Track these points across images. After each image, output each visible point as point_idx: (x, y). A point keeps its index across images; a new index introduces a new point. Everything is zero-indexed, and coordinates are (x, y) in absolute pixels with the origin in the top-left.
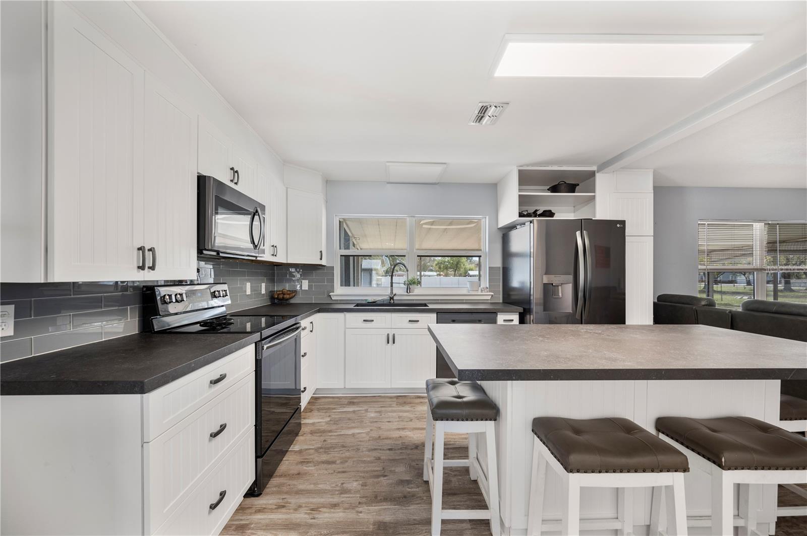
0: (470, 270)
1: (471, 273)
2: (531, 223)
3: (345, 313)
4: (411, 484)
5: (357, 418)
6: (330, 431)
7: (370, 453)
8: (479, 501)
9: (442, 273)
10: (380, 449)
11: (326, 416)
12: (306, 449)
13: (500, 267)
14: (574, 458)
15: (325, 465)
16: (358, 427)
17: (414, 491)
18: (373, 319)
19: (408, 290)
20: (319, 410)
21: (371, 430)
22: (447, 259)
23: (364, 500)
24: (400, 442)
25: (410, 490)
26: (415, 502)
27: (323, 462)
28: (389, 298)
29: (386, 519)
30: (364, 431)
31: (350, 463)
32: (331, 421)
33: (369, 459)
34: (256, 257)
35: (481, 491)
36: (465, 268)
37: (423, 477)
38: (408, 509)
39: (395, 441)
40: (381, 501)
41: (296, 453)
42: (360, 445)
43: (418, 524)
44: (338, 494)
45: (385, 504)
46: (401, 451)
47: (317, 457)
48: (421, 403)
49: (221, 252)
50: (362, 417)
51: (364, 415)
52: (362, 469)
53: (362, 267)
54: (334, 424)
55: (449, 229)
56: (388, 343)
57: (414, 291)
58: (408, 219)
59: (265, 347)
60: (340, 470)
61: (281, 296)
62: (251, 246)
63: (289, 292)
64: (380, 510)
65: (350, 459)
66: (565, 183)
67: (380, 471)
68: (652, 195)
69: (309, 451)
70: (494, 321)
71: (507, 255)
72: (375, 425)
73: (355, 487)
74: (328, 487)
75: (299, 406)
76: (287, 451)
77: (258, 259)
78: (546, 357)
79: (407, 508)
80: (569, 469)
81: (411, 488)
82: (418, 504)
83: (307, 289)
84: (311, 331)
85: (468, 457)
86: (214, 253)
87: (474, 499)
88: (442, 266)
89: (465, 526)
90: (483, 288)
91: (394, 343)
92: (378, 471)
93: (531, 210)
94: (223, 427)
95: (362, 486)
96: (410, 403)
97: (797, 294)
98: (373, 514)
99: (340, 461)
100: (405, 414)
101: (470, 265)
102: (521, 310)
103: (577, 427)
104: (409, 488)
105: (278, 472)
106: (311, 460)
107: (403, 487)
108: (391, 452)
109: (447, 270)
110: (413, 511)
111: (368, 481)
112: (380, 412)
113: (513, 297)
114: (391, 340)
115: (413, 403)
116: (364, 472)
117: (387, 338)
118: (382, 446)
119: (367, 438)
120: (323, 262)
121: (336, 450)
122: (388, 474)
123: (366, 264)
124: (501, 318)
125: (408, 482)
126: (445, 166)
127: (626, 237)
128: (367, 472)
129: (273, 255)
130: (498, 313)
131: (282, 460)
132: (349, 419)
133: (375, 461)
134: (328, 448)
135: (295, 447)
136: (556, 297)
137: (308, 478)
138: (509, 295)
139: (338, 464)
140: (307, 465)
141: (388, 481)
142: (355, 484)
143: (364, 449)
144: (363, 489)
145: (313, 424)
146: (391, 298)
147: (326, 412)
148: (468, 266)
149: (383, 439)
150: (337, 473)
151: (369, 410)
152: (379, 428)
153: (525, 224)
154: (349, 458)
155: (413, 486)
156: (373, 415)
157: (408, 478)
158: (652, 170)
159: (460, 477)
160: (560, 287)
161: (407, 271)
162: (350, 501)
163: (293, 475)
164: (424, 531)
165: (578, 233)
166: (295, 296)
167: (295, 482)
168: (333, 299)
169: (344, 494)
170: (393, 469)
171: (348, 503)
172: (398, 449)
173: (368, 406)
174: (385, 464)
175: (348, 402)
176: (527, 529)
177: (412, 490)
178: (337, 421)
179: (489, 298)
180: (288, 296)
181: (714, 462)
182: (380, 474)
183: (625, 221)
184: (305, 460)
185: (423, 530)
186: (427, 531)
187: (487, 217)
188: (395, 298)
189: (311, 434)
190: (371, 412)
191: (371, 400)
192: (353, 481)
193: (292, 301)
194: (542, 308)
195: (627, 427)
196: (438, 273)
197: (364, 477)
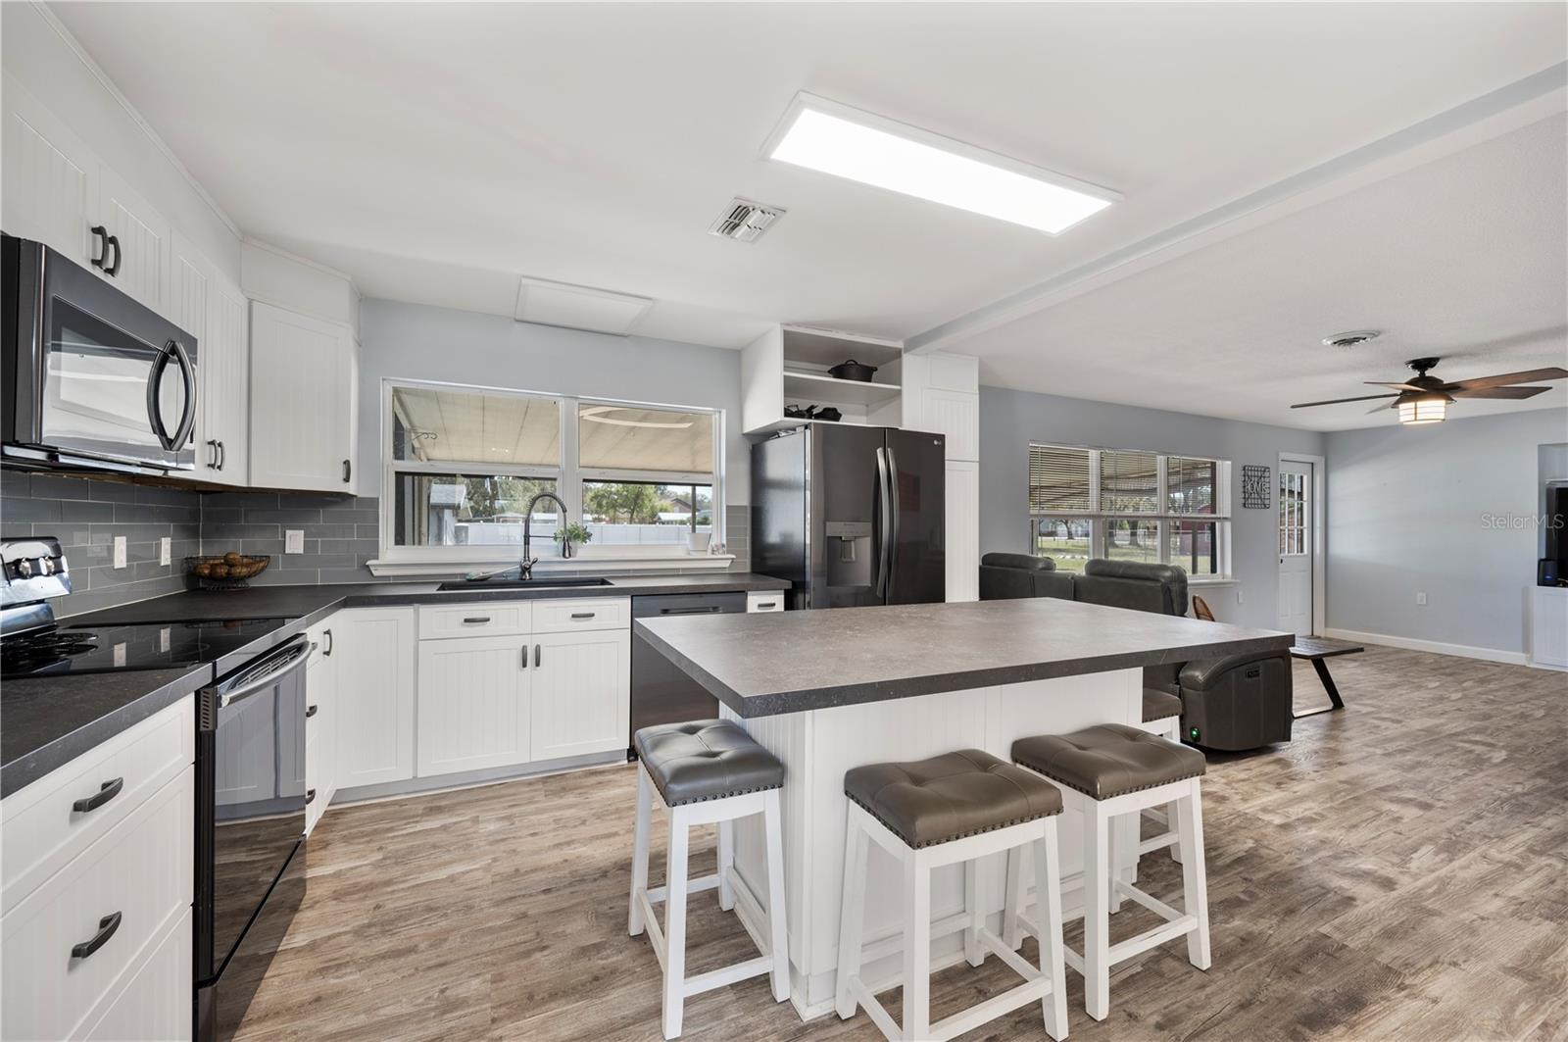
0: (661, 511)
1: (664, 516)
2: (806, 428)
3: (416, 605)
4: (605, 949)
5: (454, 840)
6: (388, 883)
7: (501, 910)
8: (744, 946)
9: (604, 516)
10: (524, 896)
11: (372, 851)
12: (329, 938)
13: (746, 507)
14: (923, 824)
15: (391, 961)
16: (460, 860)
17: (613, 963)
18: (487, 616)
19: (566, 551)
20: (347, 840)
21: (495, 860)
22: (615, 487)
23: (503, 1010)
24: (567, 872)
25: (604, 962)
26: (620, 983)
27: (383, 957)
28: (520, 570)
29: (562, 1035)
30: (477, 866)
31: (454, 941)
32: (385, 858)
33: (499, 923)
34: (166, 469)
35: (743, 927)
36: (652, 507)
37: (627, 929)
38: (606, 1002)
39: (555, 871)
40: (544, 1001)
41: (299, 951)
42: (474, 897)
43: (634, 1024)
44: (434, 1017)
45: (553, 1005)
46: (572, 889)
47: (362, 950)
48: (600, 783)
49: (63, 454)
50: (468, 836)
51: (472, 830)
52: (485, 948)
53: (431, 501)
54: (396, 863)
55: (640, 428)
56: (524, 665)
57: (576, 552)
58: (562, 403)
59: (225, 700)
60: (432, 963)
61: (223, 571)
62: (155, 440)
63: (245, 560)
64: (544, 1022)
65: (455, 933)
66: (856, 363)
67: (531, 940)
68: (977, 397)
69: (335, 941)
70: (742, 608)
71: (759, 484)
72: (502, 847)
73: (475, 990)
74: (405, 1008)
75: (301, 839)
76: (272, 955)
77: (171, 474)
78: (874, 661)
79: (604, 999)
80: (914, 843)
81: (606, 959)
82: (625, 985)
83: (302, 552)
84: (327, 653)
85: (716, 868)
86: (41, 456)
87: (733, 945)
88: (604, 502)
89: (724, 998)
90: (716, 546)
91: (538, 664)
92: (525, 942)
93: (804, 405)
94: (109, 926)
95: (493, 982)
96: (576, 789)
97: (1121, 550)
98: (529, 1034)
99: (426, 943)
100: (568, 813)
101: (662, 502)
102: (788, 584)
103: (917, 774)
104: (602, 959)
105: (250, 1014)
106: (348, 959)
107: (589, 959)
108: (550, 895)
109: (616, 510)
110: (622, 1000)
111: (507, 969)
112: (508, 818)
113: (770, 562)
114: (531, 658)
115: (581, 788)
116: (493, 952)
117: (520, 657)
118: (526, 888)
119: (488, 879)
120: (351, 488)
121: (412, 921)
122: (551, 943)
123: (439, 493)
124: (754, 601)
125: (598, 947)
126: (649, 303)
127: (946, 462)
128: (500, 951)
129: (212, 466)
130: (749, 593)
131: (262, 979)
132: (434, 847)
133: (516, 923)
134: (391, 922)
135: (297, 939)
136: (846, 560)
137: (345, 1002)
138: (764, 559)
139: (423, 951)
140: (339, 973)
141: (552, 958)
142: (475, 983)
143: (486, 904)
144: (496, 989)
145: (338, 875)
146: (525, 569)
147: (369, 842)
148: (658, 503)
149: (527, 872)
150: (423, 971)
151: (480, 819)
152: (514, 851)
153: (795, 430)
154: (449, 931)
155: (609, 951)
156: (492, 827)
157: (598, 940)
158: (977, 358)
159: (701, 912)
160: (853, 543)
161: (564, 511)
162: (466, 1023)
163: (302, 1005)
164: (647, 1034)
165: (879, 451)
166: (263, 569)
167: (310, 1022)
168: (375, 573)
169: (452, 1012)
170: (560, 929)
171: (464, 1029)
172: (565, 887)
173: (478, 809)
174: (539, 923)
175: (425, 809)
176: (836, 970)
177: (610, 960)
178: (403, 856)
179: (727, 564)
180: (245, 570)
181: (1088, 793)
182: (533, 947)
183: (944, 436)
184: (330, 964)
185: (645, 1031)
186: (653, 1031)
187: (724, 412)
188: (534, 569)
189: (336, 899)
190: (488, 821)
191: (483, 797)
192: (470, 977)
193: (254, 583)
194: (825, 579)
195: (981, 762)
196: (596, 516)
197: (494, 964)
